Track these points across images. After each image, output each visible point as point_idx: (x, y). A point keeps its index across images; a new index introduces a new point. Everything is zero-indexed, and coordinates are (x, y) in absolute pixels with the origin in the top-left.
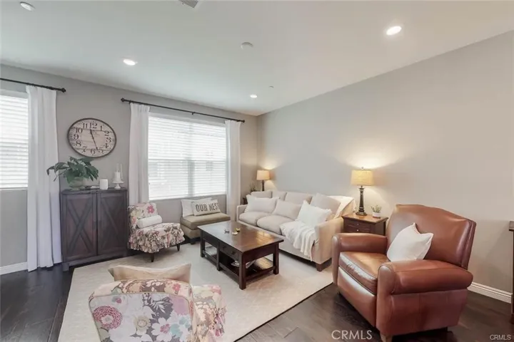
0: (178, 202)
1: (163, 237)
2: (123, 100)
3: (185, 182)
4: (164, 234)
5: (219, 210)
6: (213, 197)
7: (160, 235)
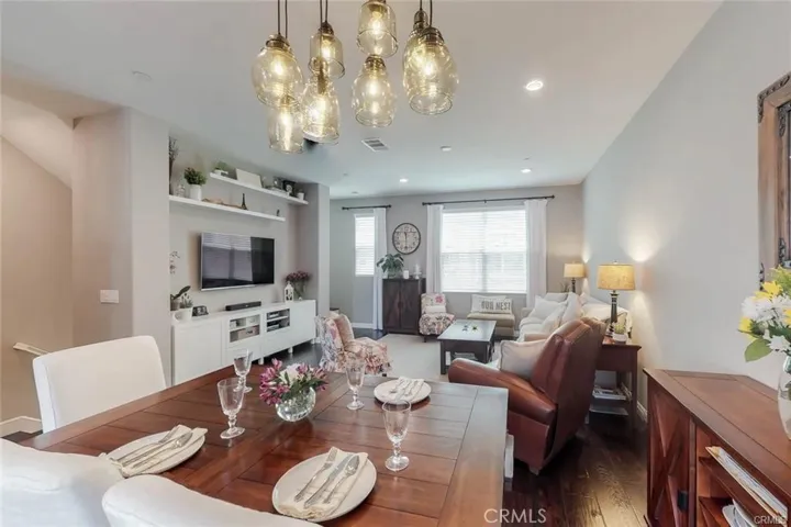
0: (468, 296)
1: (434, 324)
2: (424, 204)
3: (478, 277)
4: (436, 321)
5: (507, 311)
6: (508, 295)
7: (431, 321)
